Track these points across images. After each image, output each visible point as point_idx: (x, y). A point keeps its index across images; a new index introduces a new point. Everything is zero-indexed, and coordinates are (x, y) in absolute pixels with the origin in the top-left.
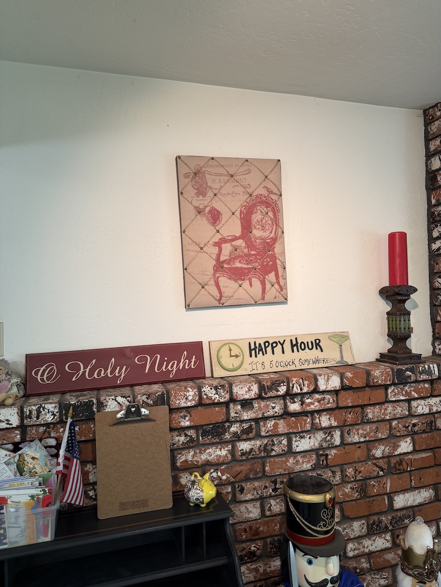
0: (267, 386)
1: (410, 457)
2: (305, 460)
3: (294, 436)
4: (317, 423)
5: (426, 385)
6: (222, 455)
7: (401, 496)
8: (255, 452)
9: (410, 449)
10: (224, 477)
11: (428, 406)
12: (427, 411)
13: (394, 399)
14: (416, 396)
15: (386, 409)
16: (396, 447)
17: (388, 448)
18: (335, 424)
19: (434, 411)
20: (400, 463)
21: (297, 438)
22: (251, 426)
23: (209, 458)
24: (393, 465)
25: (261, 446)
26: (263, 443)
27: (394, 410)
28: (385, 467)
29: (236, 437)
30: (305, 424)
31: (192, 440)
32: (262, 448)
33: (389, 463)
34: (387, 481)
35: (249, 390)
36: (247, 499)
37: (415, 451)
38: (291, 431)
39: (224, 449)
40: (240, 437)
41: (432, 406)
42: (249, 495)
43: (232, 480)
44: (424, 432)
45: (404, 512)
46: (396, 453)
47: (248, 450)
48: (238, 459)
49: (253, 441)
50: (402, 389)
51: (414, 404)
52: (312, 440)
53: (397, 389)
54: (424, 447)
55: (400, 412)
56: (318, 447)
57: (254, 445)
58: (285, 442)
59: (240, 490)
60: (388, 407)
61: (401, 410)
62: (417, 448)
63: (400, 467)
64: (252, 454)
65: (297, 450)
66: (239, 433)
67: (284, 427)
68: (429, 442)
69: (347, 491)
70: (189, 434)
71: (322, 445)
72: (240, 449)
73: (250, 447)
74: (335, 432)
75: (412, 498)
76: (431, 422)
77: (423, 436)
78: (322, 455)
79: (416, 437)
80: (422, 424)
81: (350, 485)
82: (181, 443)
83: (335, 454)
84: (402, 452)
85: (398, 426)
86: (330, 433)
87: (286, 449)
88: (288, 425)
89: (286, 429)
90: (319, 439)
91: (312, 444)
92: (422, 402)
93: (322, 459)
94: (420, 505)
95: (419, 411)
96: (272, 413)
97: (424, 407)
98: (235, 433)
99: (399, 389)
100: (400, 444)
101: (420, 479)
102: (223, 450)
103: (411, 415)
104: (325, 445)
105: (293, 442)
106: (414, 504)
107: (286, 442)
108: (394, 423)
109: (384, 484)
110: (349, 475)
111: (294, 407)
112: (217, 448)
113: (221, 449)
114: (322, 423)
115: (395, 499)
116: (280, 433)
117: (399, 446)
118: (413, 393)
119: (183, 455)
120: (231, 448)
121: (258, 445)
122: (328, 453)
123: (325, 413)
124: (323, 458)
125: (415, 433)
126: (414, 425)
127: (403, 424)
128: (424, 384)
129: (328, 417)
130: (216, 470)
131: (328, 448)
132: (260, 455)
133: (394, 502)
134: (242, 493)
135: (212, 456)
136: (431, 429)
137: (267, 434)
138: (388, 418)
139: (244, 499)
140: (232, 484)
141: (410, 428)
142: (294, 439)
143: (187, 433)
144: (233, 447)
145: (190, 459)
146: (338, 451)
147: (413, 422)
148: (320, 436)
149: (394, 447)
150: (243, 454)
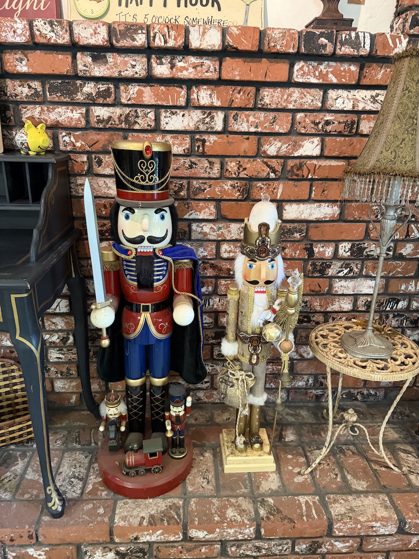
0: (120, 31)
1: (315, 162)
2: (176, 142)
3: (163, 110)
4: (194, 99)
5: (353, 68)
6: (74, 117)
7: (294, 206)
8: (115, 121)
9: (317, 152)
10: (78, 144)
11: (352, 101)
12: (349, 107)
13: (301, 80)
14: (335, 81)
15: (290, 95)
16: (297, 146)
17: (286, 146)
18: (217, 103)
19: (360, 108)
20: (300, 167)
21: (168, 114)
22: (109, 89)
23: (58, 119)
24: (289, 168)
25: (121, 115)
26: (123, 112)
27: (302, 98)
28: (279, 168)
29: (90, 100)
30: (179, 97)
31: (36, 93)
32: (123, 118)
33: (284, 166)
34: (279, 185)
35: (95, 33)
36: (106, 173)
37: (321, 157)
38: (160, 103)
39: (76, 111)
40: (95, 100)
41: (358, 101)
42: (107, 169)
43: (88, 149)
44: (340, 134)
45: (296, 224)
46: (296, 154)
47: (105, 118)
48: (93, 126)
49: (111, 108)
50: (315, 68)
51: (332, 94)
52: (186, 118)
53: (308, 67)
54: (336, 154)
55: (310, 101)
56: (193, 129)
57: (113, 113)
58: (152, 115)
59: (97, 162)
60: (294, 92)
61: (312, 99)
62: (326, 153)
63: (298, 172)
64: (110, 123)
65: (167, 129)
66: (94, 95)
67: (151, 97)
68: (344, 148)
69: (226, 187)
70: (33, 86)
71: (198, 127)
72: (95, 115)
73: (108, 114)
74: (217, 113)
75: (309, 211)
76: (353, 123)
77: (338, 139)
78: (198, 140)
79: (327, 139)
80: (339, 123)
81: (230, 182)
82: (24, 95)
83: (215, 141)
84: (304, 154)
85: (305, 121)
86: (210, 114)
87: (153, 124)
88: (156, 95)
89: (153, 100)
90: (196, 119)
91: (186, 123)
92: (344, 93)
93: (197, 145)
94: (318, 221)
95: (337, 105)
96: (132, 74)
97: (346, 101)
98: (89, 95)
99: (311, 67)
100: (303, 143)
101: (323, 191)
102: (74, 112)
103: (324, 109)
104: (202, 128)
105: (162, 118)
106: (310, 219)
107: (154, 116)
108: (299, 116)
109: (274, 189)
110: (230, 170)
111: (162, 70)
112: (68, 109)
113: (72, 111)
114: (201, 99)
115: (285, 208)
116: (146, 103)
117: (301, 146)
118: (330, 75)
119: (28, 110)
120: (84, 112)
121: (118, 114)
122: (206, 138)
123: (205, 87)
124: (200, 143)
125: (328, 134)
126: (328, 123)
127: (312, 118)
128: (350, 65)
129: (209, 92)
130: (68, 134)
131: (206, 132)
132: (120, 126)
133: (284, 212)
134: (100, 166)
135: (63, 117)
136: (350, 132)
137: (129, 102)
138: (291, 106)
139: (102, 173)
140: (88, 153)
141: (320, 126)
142: (164, 114)
143: (31, 84)
144: (87, 111)
145: (38, 116)
146: (219, 138)
147: (326, 119)
148: (197, 115)
149: (294, 146)
150: (99, 121)
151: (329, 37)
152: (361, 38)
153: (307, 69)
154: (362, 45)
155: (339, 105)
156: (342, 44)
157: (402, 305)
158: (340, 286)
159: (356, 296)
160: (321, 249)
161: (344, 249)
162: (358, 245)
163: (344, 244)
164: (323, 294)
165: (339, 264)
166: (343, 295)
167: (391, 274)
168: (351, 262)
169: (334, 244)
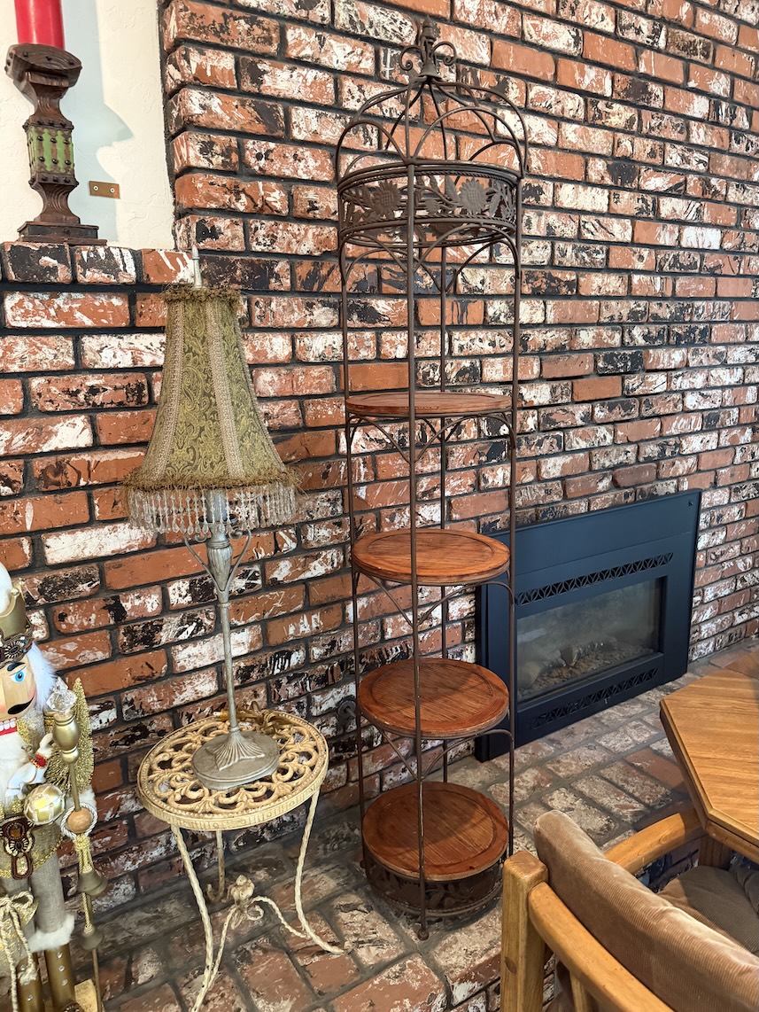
1: (86, 457)
5: (116, 301)
7: (65, 538)
9: (85, 439)
11: (129, 352)
12: (126, 362)
13: (24, 325)
14: (89, 323)
15: (9, 349)
16: (43, 434)
17: (21, 436)
19: (147, 363)
20: (60, 469)
24: (37, 473)
27: (35, 353)
28: (18, 476)
33: (27, 472)
34: (25, 505)
37: (95, 446)
41: (141, 352)
44: (121, 407)
45: (77, 569)
46: (46, 448)
50: (48, 305)
51: (90, 343)
53: (33, 302)
54: (122, 439)
55: (51, 357)
60: (16, 344)
61: (55, 353)
62: (104, 440)
63: (58, 479)
68: (135, 429)
75: (95, 541)
76: (140, 387)
77: (121, 415)
79: (99, 417)
80: (116, 388)
84: (61, 446)
85: (49, 391)
92: (113, 341)
94: (118, 555)
95: (104, 360)
97: (119, 353)
99: (37, 302)
100: (55, 429)
101: (115, 504)
103: (80, 368)
106: (103, 554)
108: (36, 383)
109: (17, 513)
115: (48, 544)
117: (50, 434)
118: (78, 315)
125: (100, 408)
126: (94, 390)
127: (63, 385)
128: (110, 298)
133: (47, 550)
136: (139, 401)
138: (15, 368)
141: (81, 397)
147: (89, 383)
149: (38, 434)
151: (58, 255)
152: (118, 258)
153: (31, 305)
154: (121, 267)
155: (107, 360)
156: (86, 266)
157: (297, 658)
158: (186, 657)
159: (218, 667)
160: (137, 602)
161: (179, 593)
162: (201, 581)
163: (176, 585)
164: (160, 679)
165: (176, 620)
166: (195, 670)
167: (267, 615)
168: (195, 611)
169: (158, 589)
